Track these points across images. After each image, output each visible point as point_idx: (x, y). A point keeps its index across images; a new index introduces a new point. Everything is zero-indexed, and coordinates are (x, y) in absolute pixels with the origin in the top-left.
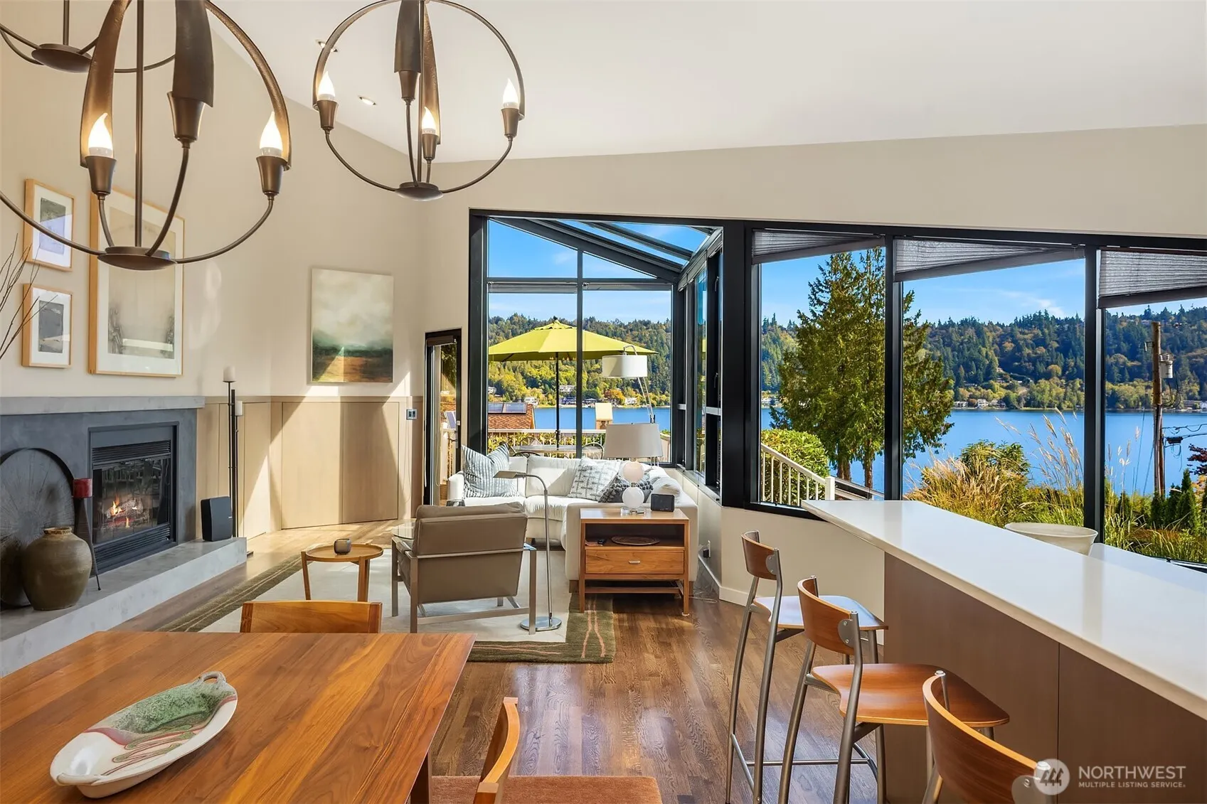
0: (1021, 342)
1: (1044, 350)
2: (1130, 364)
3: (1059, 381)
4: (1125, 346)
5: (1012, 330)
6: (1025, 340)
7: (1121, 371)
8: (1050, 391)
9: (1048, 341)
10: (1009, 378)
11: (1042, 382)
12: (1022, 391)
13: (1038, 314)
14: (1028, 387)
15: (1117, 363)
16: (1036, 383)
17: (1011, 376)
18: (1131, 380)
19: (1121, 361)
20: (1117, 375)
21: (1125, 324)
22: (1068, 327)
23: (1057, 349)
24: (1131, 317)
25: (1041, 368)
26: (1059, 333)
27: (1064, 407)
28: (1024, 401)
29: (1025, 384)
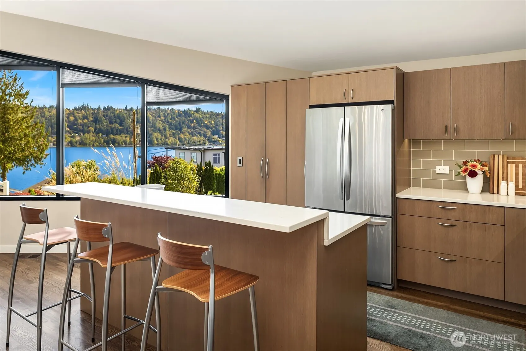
0: (77, 117)
1: (87, 121)
2: (120, 128)
3: (93, 134)
4: (118, 121)
5: (73, 111)
6: (79, 116)
7: (117, 130)
8: (90, 138)
9: (88, 117)
10: (72, 133)
11: (86, 134)
12: (78, 138)
13: (84, 105)
14: (80, 137)
15: (115, 127)
16: (83, 135)
17: (73, 132)
18: (120, 134)
19: (117, 126)
20: (115, 132)
21: (118, 112)
22: (97, 112)
23: (92, 121)
24: (120, 109)
25: (86, 129)
26: (93, 114)
27: (95, 145)
28: (78, 143)
29: (79, 135)
